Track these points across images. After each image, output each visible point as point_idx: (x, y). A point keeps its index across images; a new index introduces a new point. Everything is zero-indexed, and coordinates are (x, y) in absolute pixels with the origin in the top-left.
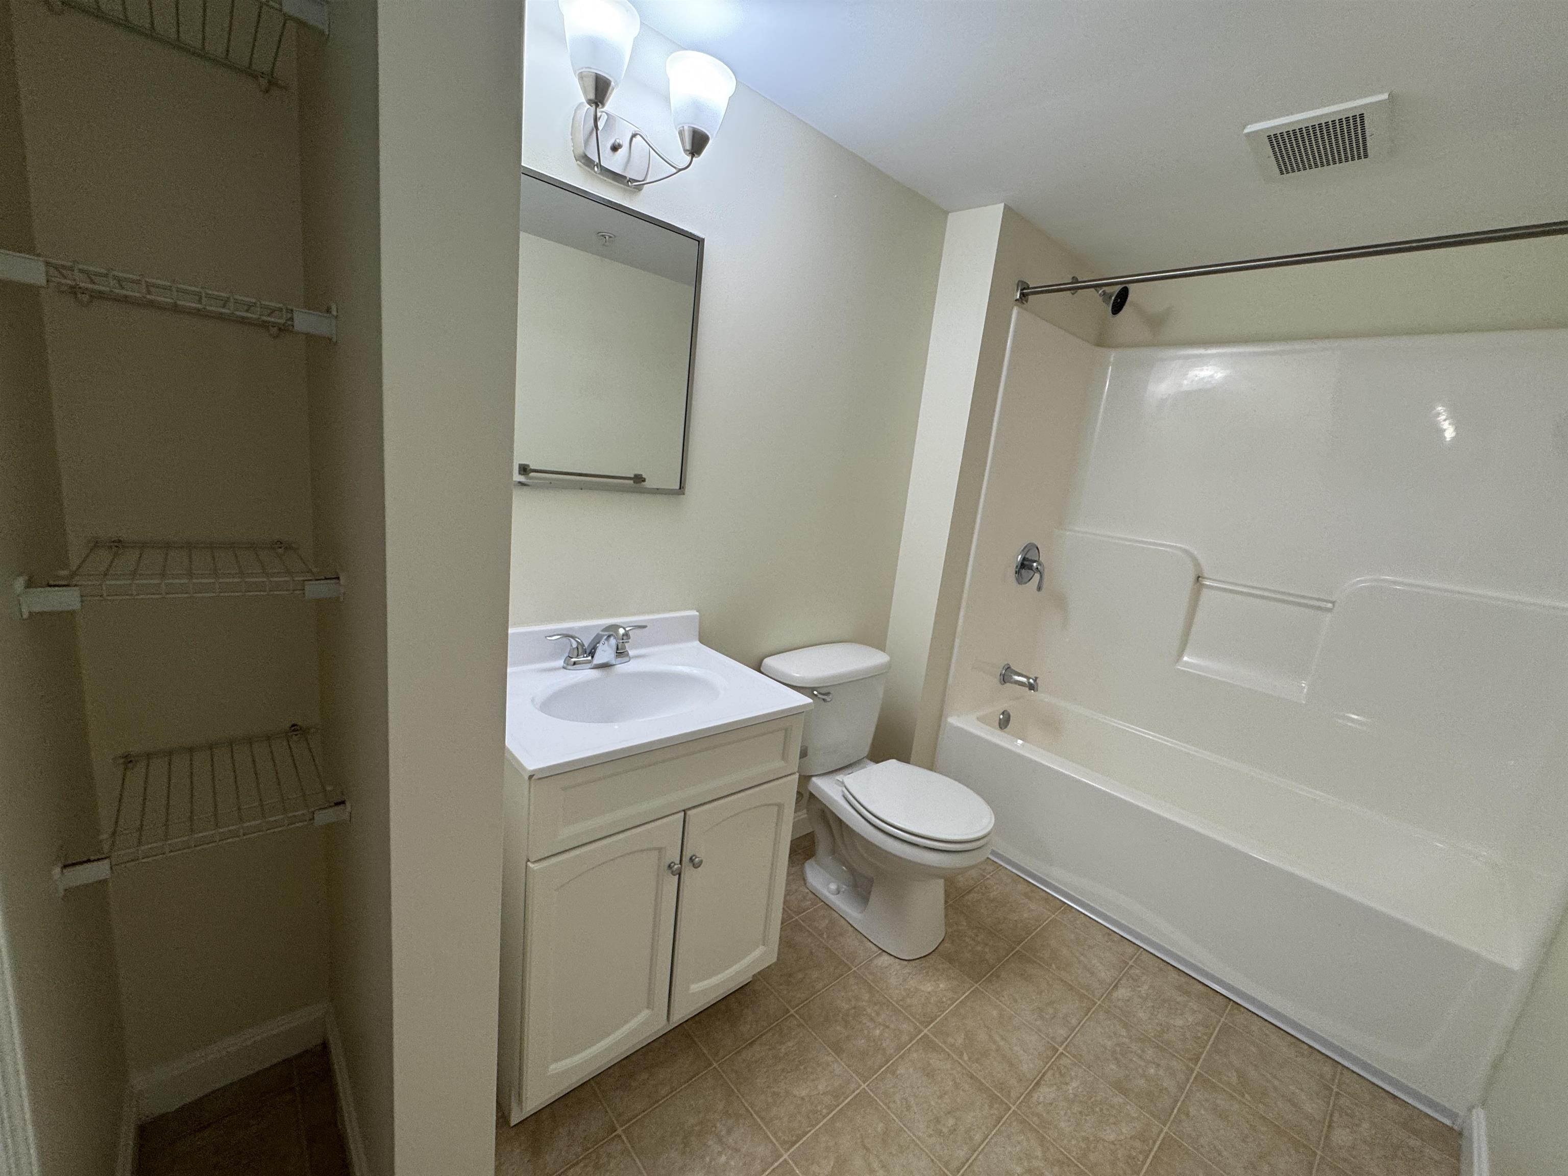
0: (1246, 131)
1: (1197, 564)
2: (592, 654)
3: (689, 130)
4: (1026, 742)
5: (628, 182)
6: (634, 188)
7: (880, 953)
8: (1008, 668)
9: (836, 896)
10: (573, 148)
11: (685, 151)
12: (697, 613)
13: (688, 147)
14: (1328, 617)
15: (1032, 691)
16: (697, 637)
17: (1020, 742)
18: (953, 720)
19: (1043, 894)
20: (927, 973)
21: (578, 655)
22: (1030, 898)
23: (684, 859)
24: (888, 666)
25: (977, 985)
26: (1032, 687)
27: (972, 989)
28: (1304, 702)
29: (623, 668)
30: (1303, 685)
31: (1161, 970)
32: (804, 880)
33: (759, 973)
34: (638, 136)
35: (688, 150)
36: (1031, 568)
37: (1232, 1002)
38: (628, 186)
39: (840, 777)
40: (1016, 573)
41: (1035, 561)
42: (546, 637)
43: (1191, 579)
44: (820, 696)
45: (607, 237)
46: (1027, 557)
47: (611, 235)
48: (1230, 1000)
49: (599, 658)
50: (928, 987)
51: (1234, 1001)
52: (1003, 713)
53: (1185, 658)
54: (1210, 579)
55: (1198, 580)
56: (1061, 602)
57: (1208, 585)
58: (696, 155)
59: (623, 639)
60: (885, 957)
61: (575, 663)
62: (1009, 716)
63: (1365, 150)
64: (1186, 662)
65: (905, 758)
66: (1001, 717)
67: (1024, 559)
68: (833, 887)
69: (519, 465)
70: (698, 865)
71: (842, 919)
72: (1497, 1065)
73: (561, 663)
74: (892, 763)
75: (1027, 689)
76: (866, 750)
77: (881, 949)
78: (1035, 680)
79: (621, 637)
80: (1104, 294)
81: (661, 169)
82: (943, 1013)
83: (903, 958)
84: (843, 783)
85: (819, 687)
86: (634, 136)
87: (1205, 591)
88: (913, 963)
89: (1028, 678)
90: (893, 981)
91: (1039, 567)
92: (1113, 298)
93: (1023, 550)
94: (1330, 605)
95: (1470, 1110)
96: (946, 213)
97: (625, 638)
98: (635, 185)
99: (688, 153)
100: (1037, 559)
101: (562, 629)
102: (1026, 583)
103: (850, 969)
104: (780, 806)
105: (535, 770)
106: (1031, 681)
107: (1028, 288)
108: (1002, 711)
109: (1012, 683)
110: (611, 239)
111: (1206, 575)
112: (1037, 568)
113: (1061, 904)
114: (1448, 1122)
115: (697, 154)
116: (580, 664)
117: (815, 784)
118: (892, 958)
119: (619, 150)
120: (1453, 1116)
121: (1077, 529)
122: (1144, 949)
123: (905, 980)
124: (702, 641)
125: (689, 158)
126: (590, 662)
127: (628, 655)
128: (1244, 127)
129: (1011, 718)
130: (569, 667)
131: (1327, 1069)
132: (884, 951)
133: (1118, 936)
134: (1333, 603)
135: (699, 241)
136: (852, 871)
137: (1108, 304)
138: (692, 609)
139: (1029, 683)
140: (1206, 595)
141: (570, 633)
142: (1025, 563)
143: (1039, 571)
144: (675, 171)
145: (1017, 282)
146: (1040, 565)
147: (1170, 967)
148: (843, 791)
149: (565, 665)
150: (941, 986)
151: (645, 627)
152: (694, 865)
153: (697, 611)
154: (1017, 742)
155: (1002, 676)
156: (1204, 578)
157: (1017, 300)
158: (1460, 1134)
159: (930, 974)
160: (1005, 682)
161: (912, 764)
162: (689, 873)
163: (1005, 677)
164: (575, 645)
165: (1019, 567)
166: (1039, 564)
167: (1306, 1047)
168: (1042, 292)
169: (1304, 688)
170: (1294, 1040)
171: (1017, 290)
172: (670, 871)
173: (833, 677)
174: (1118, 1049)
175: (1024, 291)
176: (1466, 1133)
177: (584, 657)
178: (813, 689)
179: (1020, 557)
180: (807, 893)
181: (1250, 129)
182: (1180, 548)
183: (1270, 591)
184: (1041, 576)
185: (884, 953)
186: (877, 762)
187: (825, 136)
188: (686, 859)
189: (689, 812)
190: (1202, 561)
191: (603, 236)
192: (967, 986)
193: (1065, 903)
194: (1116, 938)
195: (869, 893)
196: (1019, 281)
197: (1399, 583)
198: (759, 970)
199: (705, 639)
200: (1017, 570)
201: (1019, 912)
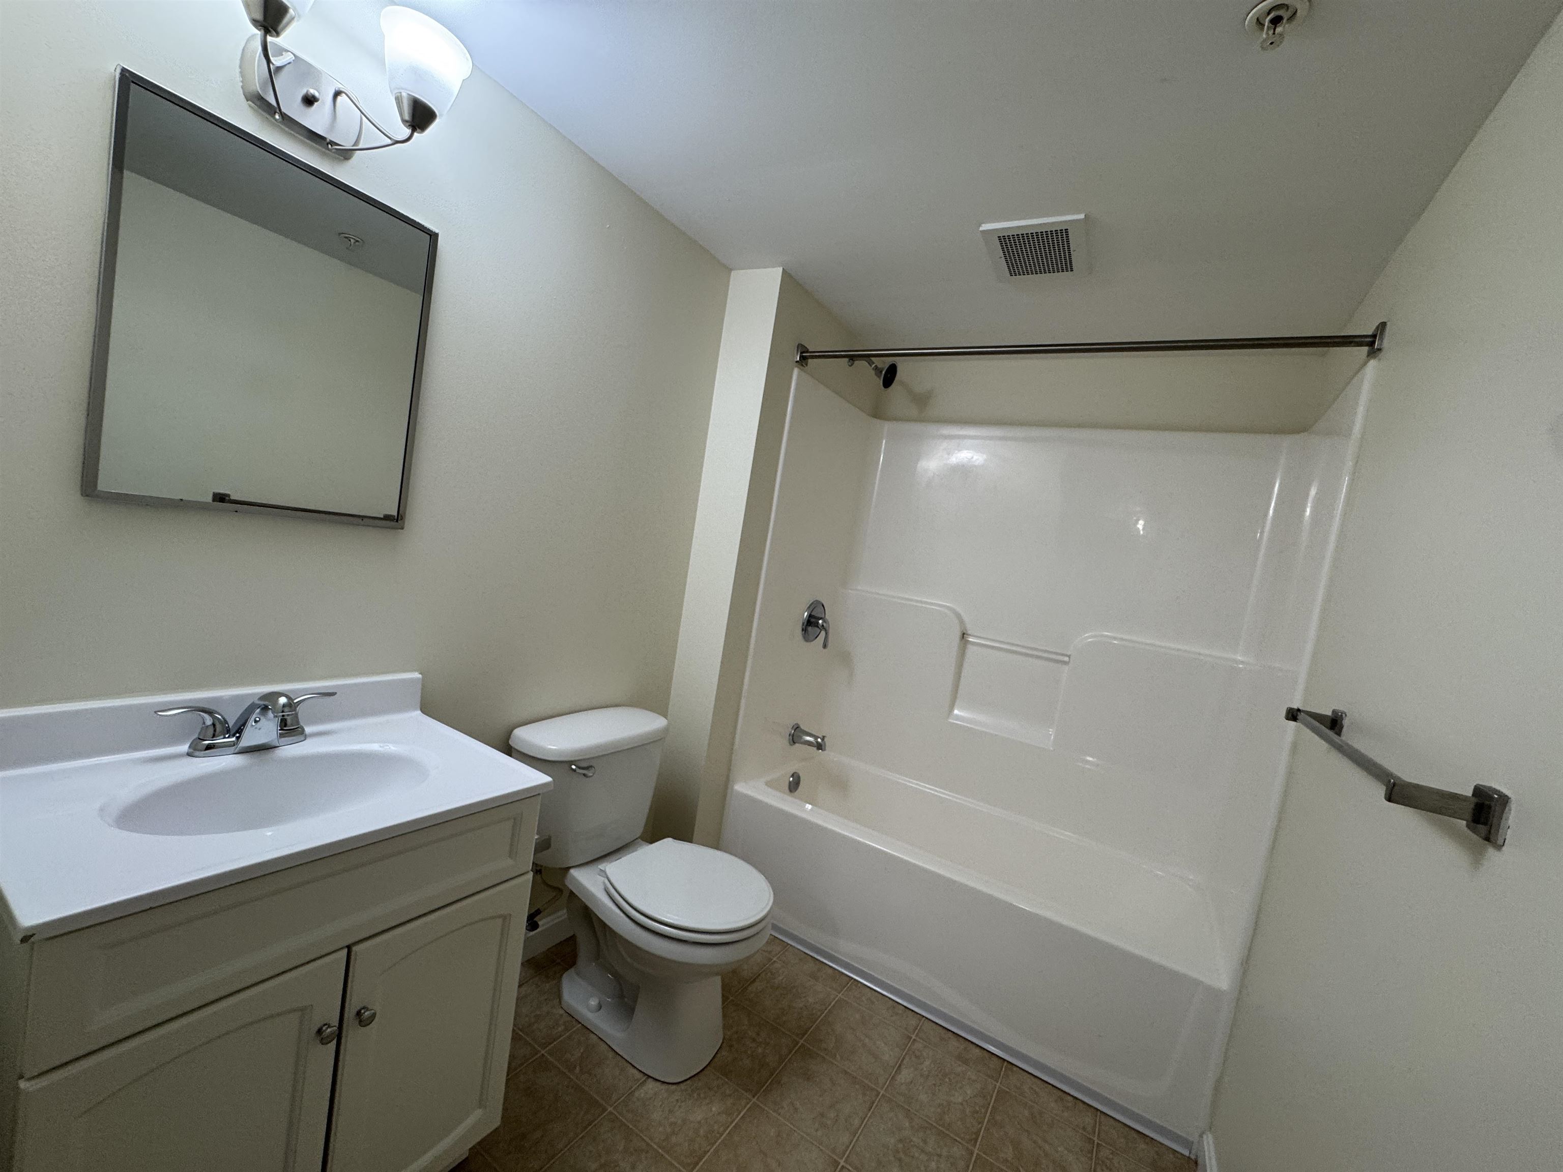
0: (981, 229)
1: (962, 622)
2: (239, 731)
3: (408, 98)
4: (816, 806)
5: (328, 144)
6: (334, 152)
7: (645, 1081)
8: (797, 728)
9: (597, 1014)
10: (241, 84)
11: (404, 121)
12: (420, 676)
13: (407, 117)
14: (1066, 668)
15: (820, 751)
16: (419, 705)
17: (809, 807)
18: (740, 787)
19: (830, 971)
20: (699, 1095)
21: (214, 736)
22: (816, 979)
23: (346, 1015)
24: (666, 730)
25: (754, 1100)
26: (820, 747)
27: (748, 1106)
28: (1051, 748)
29: (291, 750)
30: (1050, 733)
31: (942, 1039)
32: (560, 997)
33: (480, 1143)
34: (344, 95)
35: (407, 121)
36: (816, 625)
37: (1006, 1063)
38: (328, 149)
39: (602, 866)
40: (803, 630)
41: (821, 619)
42: (155, 712)
43: (958, 634)
44: (578, 771)
45: (352, 240)
46: (812, 614)
47: (358, 239)
48: (1004, 1060)
49: (251, 737)
50: (698, 1115)
51: (1008, 1062)
52: (793, 776)
53: (956, 712)
54: (972, 636)
55: (963, 637)
56: (846, 659)
57: (971, 641)
58: (418, 130)
59: (283, 712)
60: (651, 1084)
61: (209, 747)
62: (799, 777)
63: (1071, 267)
64: (957, 715)
65: (684, 834)
66: (791, 779)
67: (810, 616)
68: (593, 1002)
69: (214, 493)
70: (369, 1022)
71: (601, 1043)
72: (1217, 1088)
73: (185, 748)
74: (668, 843)
75: (815, 749)
76: (639, 831)
77: (646, 1075)
78: (823, 739)
79: (281, 710)
80: (876, 369)
81: (372, 137)
82: (713, 1146)
83: (671, 1081)
84: (604, 872)
85: (575, 761)
86: (337, 94)
87: (969, 646)
88: (683, 1086)
89: (816, 737)
90: (656, 1116)
91: (825, 625)
92: (883, 372)
93: (809, 607)
94: (1066, 659)
95: (1201, 1136)
96: (731, 270)
97: (286, 709)
98: (336, 149)
99: (408, 124)
100: (823, 616)
101: (190, 700)
102: (812, 641)
103: (605, 1110)
104: (505, 918)
105: (32, 928)
106: (819, 740)
107: (807, 352)
108: (792, 773)
109: (801, 743)
110: (357, 243)
111: (969, 632)
112: (823, 626)
113: (848, 979)
114: (1186, 1153)
115: (419, 128)
116: (220, 747)
117: (574, 878)
118: (658, 1084)
119: (316, 104)
120: (1188, 1144)
121: (859, 588)
122: (927, 1018)
123: (670, 1111)
124: (424, 711)
125: (408, 131)
126: (234, 744)
127: (302, 732)
128: (980, 226)
129: (801, 779)
130: (197, 753)
131: (1088, 1120)
132: (649, 1077)
133: (902, 1006)
134: (1069, 656)
135: (431, 235)
136: (617, 976)
137: (879, 377)
138: (415, 671)
139: (817, 742)
140: (970, 649)
141: (206, 706)
142: (813, 620)
143: (825, 629)
144: (389, 142)
145: (797, 344)
146: (826, 623)
147: (950, 1034)
148: (604, 883)
149: (191, 750)
150: (714, 1109)
151: (333, 694)
152: (360, 1021)
153: (420, 674)
154: (805, 806)
155: (791, 737)
156: (967, 635)
157: (797, 362)
158: (1196, 1163)
159: (702, 1096)
160: (794, 743)
161: (694, 843)
162: (354, 1037)
163: (794, 737)
164: (209, 721)
165: (805, 624)
166: (824, 621)
167: (1071, 1099)
168: (819, 357)
169: (1051, 735)
170: (1061, 1093)
171: (797, 353)
172: (319, 1038)
173: (598, 747)
174: (900, 1146)
175: (804, 354)
176: (1200, 1161)
177: (225, 738)
178: (571, 763)
179: (806, 614)
180: (561, 1015)
181: (985, 227)
182: (948, 607)
183: (1023, 647)
184: (826, 633)
185: (650, 1080)
186: (652, 842)
187: (603, 168)
188: (350, 1013)
189: (354, 949)
190: (966, 618)
191: (346, 237)
192: (743, 1102)
193: (852, 978)
194: (900, 1010)
195: (635, 1001)
196: (799, 344)
197: (1115, 638)
198: (479, 1139)
199: (429, 708)
200: (804, 627)
201: (805, 997)
